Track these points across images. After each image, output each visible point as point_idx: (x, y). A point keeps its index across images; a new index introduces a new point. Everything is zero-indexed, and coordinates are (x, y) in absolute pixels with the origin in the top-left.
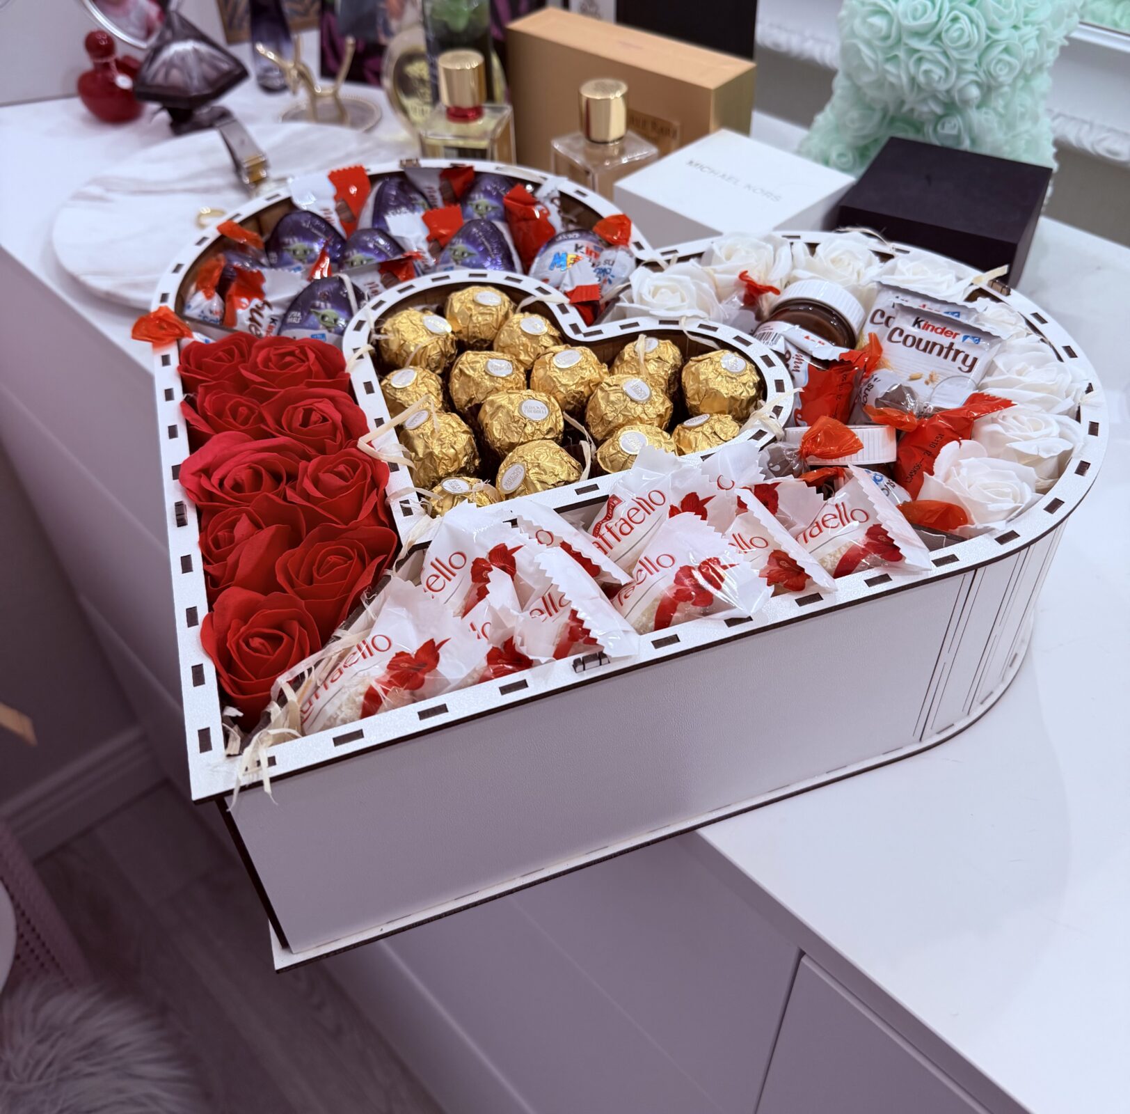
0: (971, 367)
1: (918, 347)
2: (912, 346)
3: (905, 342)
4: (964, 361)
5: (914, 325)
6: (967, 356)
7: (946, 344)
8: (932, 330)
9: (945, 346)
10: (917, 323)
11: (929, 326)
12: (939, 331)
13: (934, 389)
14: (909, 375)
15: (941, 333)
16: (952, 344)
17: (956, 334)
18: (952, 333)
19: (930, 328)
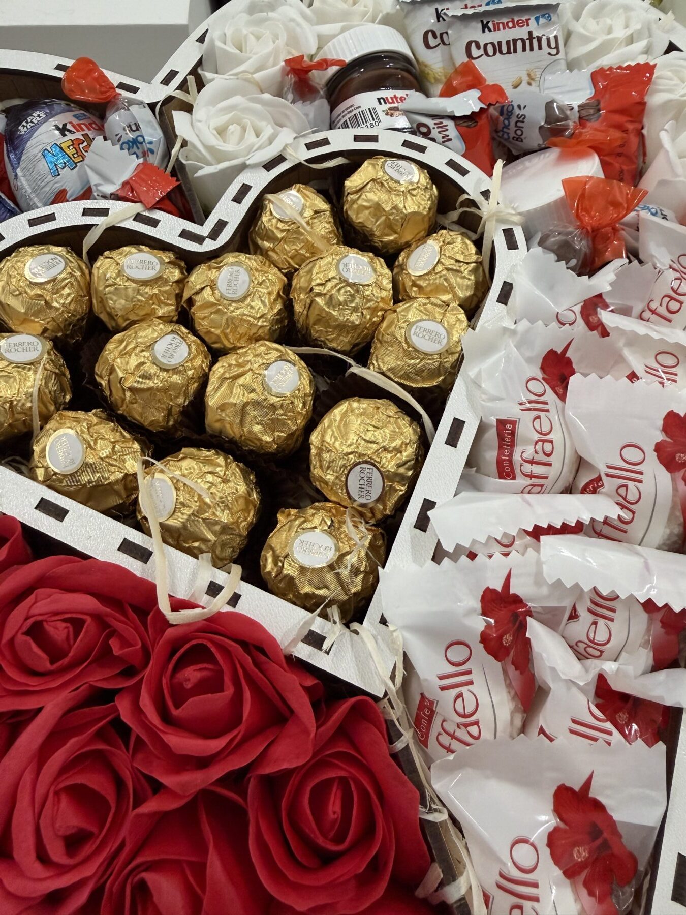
0: (557, 47)
1: (501, 53)
2: (495, 54)
3: (487, 55)
4: (549, 45)
5: (484, 32)
6: (548, 40)
7: (526, 36)
8: (504, 28)
9: (525, 38)
10: (485, 27)
11: (498, 24)
12: (510, 25)
13: (539, 86)
14: (510, 84)
15: (514, 27)
16: (530, 33)
17: (527, 20)
18: (523, 22)
19: (501, 25)
